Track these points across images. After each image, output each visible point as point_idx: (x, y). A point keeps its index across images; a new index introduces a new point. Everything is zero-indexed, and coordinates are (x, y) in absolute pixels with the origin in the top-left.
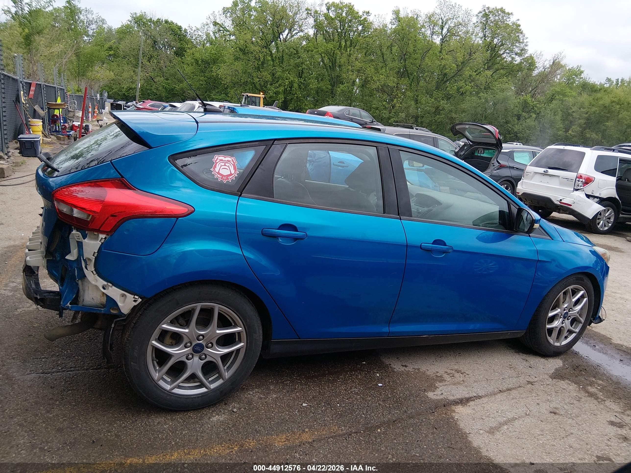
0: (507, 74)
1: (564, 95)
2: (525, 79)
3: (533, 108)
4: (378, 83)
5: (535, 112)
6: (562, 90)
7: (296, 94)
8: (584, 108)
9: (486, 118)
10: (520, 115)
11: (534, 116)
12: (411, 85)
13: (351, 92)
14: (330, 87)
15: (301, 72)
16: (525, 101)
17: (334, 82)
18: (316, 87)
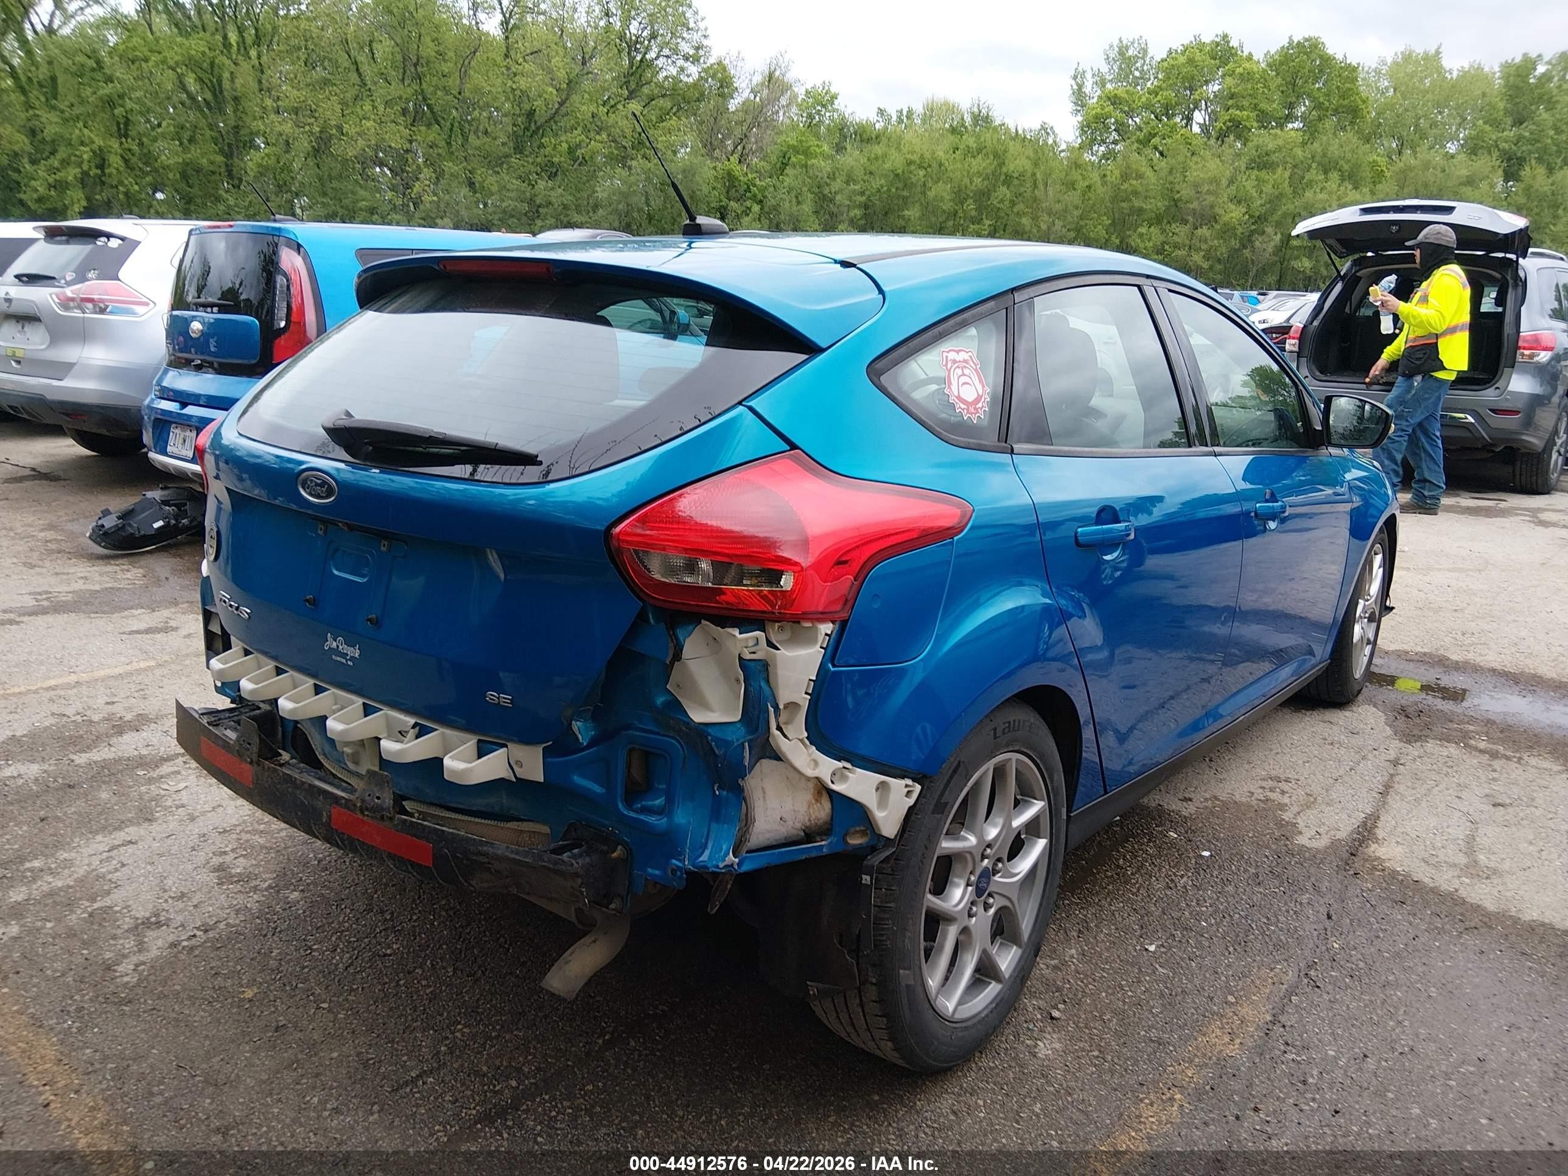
0: (675, 110)
1: (807, 153)
2: (715, 119)
3: (748, 190)
4: (361, 142)
5: (754, 198)
6: (801, 141)
7: (121, 183)
8: (855, 182)
9: (650, 218)
10: (725, 208)
11: (756, 208)
12: (449, 144)
13: (287, 168)
14: (220, 159)
15: (122, 121)
16: (729, 174)
17: (229, 145)
18: (181, 160)
